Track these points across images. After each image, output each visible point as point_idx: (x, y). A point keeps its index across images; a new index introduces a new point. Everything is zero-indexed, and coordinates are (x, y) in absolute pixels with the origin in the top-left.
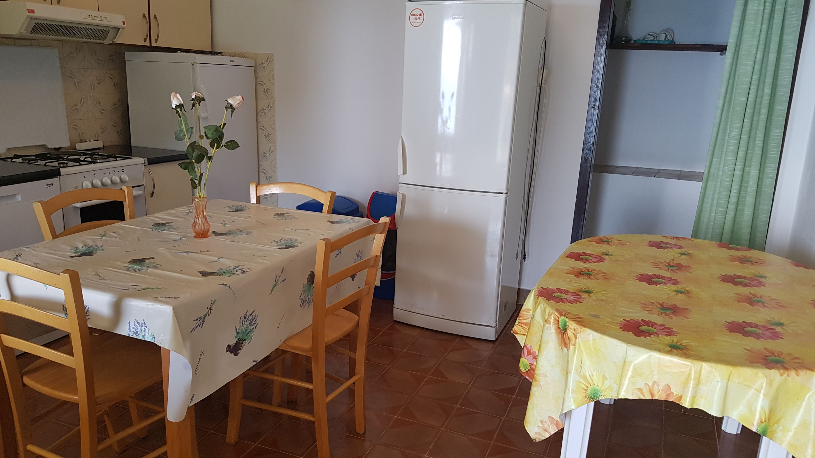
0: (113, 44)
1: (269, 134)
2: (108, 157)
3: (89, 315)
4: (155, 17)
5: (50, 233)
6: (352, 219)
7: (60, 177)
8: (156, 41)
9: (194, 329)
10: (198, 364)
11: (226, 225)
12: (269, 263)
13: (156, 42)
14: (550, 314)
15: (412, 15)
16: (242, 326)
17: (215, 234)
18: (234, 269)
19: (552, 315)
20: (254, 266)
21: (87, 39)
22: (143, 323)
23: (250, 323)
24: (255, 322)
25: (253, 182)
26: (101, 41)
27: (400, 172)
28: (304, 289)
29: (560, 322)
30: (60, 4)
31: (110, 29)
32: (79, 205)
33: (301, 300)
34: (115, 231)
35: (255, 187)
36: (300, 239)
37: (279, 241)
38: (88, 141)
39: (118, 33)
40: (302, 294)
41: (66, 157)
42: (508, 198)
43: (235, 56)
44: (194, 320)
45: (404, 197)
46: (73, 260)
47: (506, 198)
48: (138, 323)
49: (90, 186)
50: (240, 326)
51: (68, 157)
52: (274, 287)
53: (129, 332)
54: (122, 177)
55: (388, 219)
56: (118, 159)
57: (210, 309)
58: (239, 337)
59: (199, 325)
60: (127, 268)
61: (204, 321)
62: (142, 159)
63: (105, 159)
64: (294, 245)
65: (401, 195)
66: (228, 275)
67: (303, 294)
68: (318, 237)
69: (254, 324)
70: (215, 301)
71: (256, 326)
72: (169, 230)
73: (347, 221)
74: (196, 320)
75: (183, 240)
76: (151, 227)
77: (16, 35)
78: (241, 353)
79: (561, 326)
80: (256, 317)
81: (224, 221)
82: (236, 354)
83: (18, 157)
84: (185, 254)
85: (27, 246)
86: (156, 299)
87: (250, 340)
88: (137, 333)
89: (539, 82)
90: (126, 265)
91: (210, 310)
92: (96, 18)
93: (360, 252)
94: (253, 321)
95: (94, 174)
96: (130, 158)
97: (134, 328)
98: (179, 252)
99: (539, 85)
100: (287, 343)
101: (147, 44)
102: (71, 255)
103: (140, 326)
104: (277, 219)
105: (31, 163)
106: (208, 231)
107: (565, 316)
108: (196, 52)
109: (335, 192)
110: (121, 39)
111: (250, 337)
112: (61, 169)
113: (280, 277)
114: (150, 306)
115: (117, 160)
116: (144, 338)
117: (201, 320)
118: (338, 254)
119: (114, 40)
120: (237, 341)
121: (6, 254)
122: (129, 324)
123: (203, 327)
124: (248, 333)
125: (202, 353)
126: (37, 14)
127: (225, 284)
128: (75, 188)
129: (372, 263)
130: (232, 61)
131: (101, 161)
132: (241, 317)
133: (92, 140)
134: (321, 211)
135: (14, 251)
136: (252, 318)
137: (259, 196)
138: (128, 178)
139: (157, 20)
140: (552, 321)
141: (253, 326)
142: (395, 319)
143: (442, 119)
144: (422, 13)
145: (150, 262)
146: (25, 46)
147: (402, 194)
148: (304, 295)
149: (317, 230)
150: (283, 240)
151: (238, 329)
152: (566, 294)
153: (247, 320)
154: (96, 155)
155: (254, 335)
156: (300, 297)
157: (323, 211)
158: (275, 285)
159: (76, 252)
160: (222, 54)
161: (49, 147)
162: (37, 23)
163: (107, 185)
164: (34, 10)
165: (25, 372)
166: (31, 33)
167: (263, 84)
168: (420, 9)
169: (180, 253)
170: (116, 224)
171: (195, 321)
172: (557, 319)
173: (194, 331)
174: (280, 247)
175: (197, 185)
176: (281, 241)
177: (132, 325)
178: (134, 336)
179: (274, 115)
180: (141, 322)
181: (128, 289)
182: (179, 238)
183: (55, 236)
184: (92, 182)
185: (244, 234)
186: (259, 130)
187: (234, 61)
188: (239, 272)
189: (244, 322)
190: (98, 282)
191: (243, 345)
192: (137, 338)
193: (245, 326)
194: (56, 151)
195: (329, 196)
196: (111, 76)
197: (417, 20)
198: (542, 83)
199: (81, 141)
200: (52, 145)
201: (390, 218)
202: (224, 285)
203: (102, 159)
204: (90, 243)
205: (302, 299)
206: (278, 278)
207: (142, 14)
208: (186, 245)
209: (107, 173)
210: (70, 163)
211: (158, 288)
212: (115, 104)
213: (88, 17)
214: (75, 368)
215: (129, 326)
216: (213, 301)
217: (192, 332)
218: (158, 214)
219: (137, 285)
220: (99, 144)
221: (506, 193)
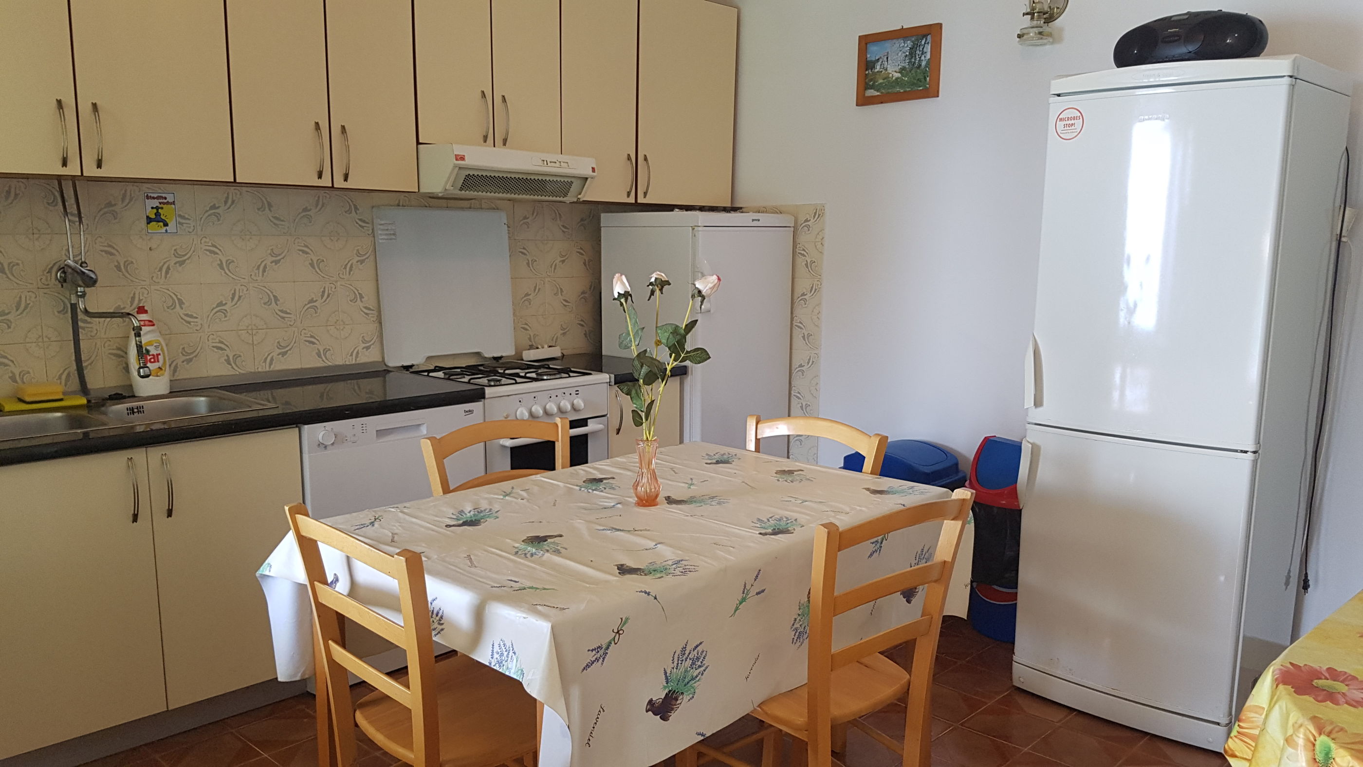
0: (579, 202)
1: (809, 335)
2: (560, 371)
3: (442, 624)
4: (646, 159)
5: (440, 485)
6: (912, 487)
7: (486, 401)
8: (645, 194)
9: (588, 666)
10: (594, 728)
11: (692, 487)
12: (733, 558)
13: (645, 197)
14: (1297, 727)
15: (1061, 120)
16: (677, 668)
17: (670, 500)
18: (672, 565)
19: (1302, 730)
20: (705, 562)
21: (547, 197)
22: (511, 646)
23: (693, 663)
24: (701, 662)
25: (752, 415)
26: (561, 199)
27: (1029, 402)
28: (801, 610)
29: (1317, 747)
30: (507, 145)
31: (572, 180)
32: (509, 443)
33: (794, 630)
34: (527, 488)
35: (755, 424)
36: (802, 519)
37: (766, 520)
38: (540, 347)
39: (585, 185)
40: (795, 620)
41: (502, 371)
42: (1259, 461)
43: (766, 212)
44: (589, 650)
45: (1036, 450)
46: (448, 532)
47: (1255, 462)
48: (504, 645)
49: (526, 415)
50: (673, 668)
51: (505, 370)
52: (741, 603)
53: (491, 659)
54: (575, 402)
55: (969, 494)
56: (571, 374)
57: (618, 632)
58: (670, 688)
59: (597, 660)
60: (516, 550)
61: (607, 653)
62: (607, 376)
63: (555, 374)
64: (789, 530)
65: (1030, 446)
66: (659, 575)
67: (798, 620)
68: (837, 517)
69: (700, 667)
70: (627, 619)
71: (704, 671)
72: (605, 491)
73: (903, 491)
74: (592, 650)
75: (618, 508)
76: (581, 483)
77: (441, 193)
78: (673, 716)
79: (1320, 757)
80: (704, 654)
81: (692, 479)
82: (665, 718)
83: (437, 369)
84: (610, 531)
85: (396, 506)
86: (533, 609)
87: (691, 696)
88: (501, 662)
89: (1334, 234)
90: (517, 545)
91: (618, 635)
92: (553, 164)
93: (925, 550)
94: (698, 661)
95: (535, 397)
96: (590, 374)
97: (498, 653)
98: (602, 528)
99: (1334, 238)
100: (764, 708)
101: (632, 200)
102: (448, 524)
103: (506, 651)
104: (778, 480)
105: (452, 380)
106: (657, 496)
107: (1329, 735)
108: (702, 209)
109: (887, 437)
110: (589, 195)
111: (692, 690)
112: (486, 388)
113: (752, 585)
114: (522, 619)
115: (570, 377)
116: (510, 673)
117: (601, 652)
118: (876, 551)
119: (579, 196)
120: (667, 694)
121: (361, 516)
122: (493, 645)
123: (604, 663)
124: (688, 683)
125: (601, 710)
126: (468, 162)
127: (648, 591)
128: (506, 418)
129: (935, 575)
130: (756, 220)
131: (549, 378)
132: (675, 653)
133: (546, 346)
134: (860, 469)
135: (373, 511)
136: (696, 655)
137: (759, 439)
138: (583, 405)
139: (648, 163)
140: (1301, 741)
141: (698, 671)
142: (1016, 683)
143: (1127, 304)
144: (1079, 114)
145: (554, 543)
146: (462, 209)
147: (1031, 444)
148: (801, 623)
149: (841, 506)
150: (773, 518)
151: (668, 672)
152: (1347, 683)
153: (687, 658)
154: (547, 368)
155: (700, 686)
156: (793, 625)
157: (863, 471)
158: (744, 600)
159: (458, 520)
160: (744, 210)
161: (486, 356)
162: (469, 175)
163: (538, 417)
164: (464, 156)
165: (361, 704)
166: (461, 189)
167: (805, 253)
168: (1077, 110)
169: (603, 530)
170: (533, 477)
171: (590, 652)
172: (1312, 739)
173: (589, 670)
174: (763, 531)
175: (642, 420)
176: (770, 519)
177: (496, 648)
178: (497, 668)
179: (820, 304)
180: (508, 644)
181: (501, 587)
182: (612, 504)
183: (446, 490)
184: (531, 409)
185: (713, 503)
186: (794, 329)
187: (759, 220)
188: (677, 572)
189: (680, 661)
190: (464, 570)
191: (678, 702)
192: (500, 670)
193: (682, 669)
194: (494, 362)
195: (876, 442)
196: (581, 251)
197: (1071, 128)
198: (1343, 234)
199: (531, 347)
200: (489, 354)
201: (974, 491)
202: (646, 592)
203: (550, 375)
204: (484, 505)
205: (796, 629)
206: (748, 587)
207: (626, 156)
208: (619, 517)
209: (554, 397)
210: (504, 381)
211: (545, 589)
212: (583, 293)
213: (541, 163)
214: (410, 708)
215: (493, 648)
216: (624, 619)
217: (585, 671)
218: (600, 463)
219: (517, 580)
220: (556, 352)
221: (1254, 452)
